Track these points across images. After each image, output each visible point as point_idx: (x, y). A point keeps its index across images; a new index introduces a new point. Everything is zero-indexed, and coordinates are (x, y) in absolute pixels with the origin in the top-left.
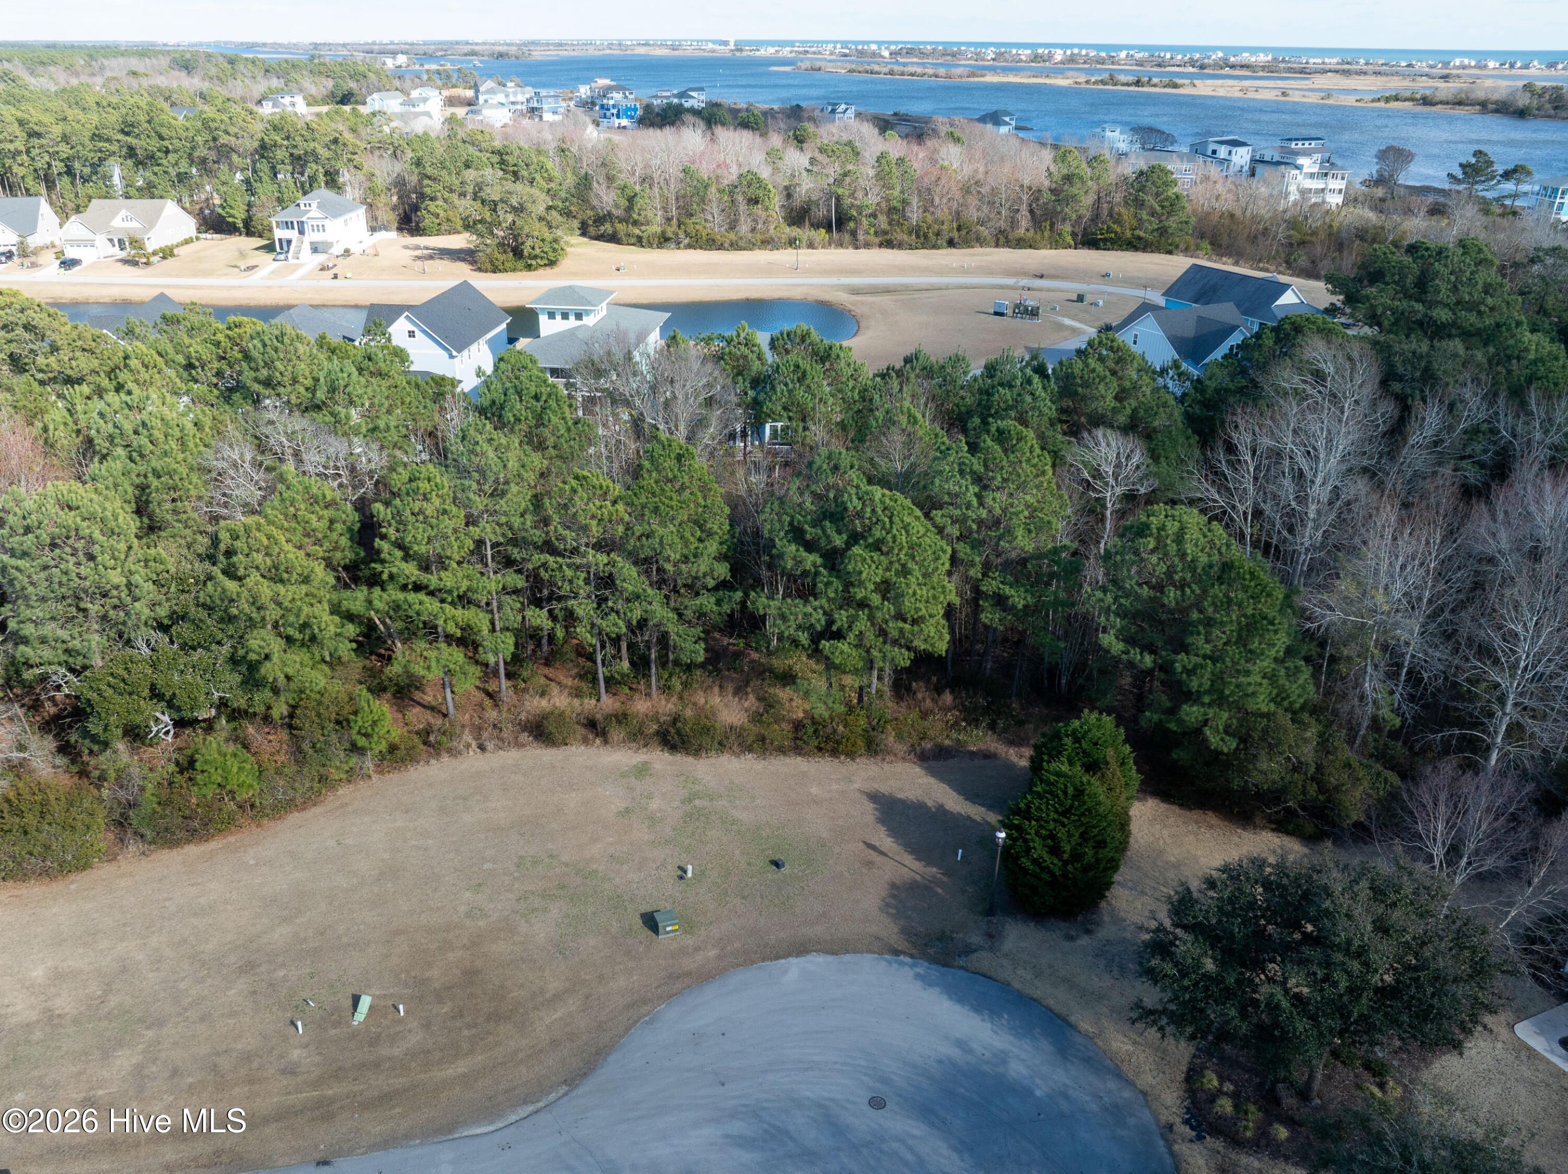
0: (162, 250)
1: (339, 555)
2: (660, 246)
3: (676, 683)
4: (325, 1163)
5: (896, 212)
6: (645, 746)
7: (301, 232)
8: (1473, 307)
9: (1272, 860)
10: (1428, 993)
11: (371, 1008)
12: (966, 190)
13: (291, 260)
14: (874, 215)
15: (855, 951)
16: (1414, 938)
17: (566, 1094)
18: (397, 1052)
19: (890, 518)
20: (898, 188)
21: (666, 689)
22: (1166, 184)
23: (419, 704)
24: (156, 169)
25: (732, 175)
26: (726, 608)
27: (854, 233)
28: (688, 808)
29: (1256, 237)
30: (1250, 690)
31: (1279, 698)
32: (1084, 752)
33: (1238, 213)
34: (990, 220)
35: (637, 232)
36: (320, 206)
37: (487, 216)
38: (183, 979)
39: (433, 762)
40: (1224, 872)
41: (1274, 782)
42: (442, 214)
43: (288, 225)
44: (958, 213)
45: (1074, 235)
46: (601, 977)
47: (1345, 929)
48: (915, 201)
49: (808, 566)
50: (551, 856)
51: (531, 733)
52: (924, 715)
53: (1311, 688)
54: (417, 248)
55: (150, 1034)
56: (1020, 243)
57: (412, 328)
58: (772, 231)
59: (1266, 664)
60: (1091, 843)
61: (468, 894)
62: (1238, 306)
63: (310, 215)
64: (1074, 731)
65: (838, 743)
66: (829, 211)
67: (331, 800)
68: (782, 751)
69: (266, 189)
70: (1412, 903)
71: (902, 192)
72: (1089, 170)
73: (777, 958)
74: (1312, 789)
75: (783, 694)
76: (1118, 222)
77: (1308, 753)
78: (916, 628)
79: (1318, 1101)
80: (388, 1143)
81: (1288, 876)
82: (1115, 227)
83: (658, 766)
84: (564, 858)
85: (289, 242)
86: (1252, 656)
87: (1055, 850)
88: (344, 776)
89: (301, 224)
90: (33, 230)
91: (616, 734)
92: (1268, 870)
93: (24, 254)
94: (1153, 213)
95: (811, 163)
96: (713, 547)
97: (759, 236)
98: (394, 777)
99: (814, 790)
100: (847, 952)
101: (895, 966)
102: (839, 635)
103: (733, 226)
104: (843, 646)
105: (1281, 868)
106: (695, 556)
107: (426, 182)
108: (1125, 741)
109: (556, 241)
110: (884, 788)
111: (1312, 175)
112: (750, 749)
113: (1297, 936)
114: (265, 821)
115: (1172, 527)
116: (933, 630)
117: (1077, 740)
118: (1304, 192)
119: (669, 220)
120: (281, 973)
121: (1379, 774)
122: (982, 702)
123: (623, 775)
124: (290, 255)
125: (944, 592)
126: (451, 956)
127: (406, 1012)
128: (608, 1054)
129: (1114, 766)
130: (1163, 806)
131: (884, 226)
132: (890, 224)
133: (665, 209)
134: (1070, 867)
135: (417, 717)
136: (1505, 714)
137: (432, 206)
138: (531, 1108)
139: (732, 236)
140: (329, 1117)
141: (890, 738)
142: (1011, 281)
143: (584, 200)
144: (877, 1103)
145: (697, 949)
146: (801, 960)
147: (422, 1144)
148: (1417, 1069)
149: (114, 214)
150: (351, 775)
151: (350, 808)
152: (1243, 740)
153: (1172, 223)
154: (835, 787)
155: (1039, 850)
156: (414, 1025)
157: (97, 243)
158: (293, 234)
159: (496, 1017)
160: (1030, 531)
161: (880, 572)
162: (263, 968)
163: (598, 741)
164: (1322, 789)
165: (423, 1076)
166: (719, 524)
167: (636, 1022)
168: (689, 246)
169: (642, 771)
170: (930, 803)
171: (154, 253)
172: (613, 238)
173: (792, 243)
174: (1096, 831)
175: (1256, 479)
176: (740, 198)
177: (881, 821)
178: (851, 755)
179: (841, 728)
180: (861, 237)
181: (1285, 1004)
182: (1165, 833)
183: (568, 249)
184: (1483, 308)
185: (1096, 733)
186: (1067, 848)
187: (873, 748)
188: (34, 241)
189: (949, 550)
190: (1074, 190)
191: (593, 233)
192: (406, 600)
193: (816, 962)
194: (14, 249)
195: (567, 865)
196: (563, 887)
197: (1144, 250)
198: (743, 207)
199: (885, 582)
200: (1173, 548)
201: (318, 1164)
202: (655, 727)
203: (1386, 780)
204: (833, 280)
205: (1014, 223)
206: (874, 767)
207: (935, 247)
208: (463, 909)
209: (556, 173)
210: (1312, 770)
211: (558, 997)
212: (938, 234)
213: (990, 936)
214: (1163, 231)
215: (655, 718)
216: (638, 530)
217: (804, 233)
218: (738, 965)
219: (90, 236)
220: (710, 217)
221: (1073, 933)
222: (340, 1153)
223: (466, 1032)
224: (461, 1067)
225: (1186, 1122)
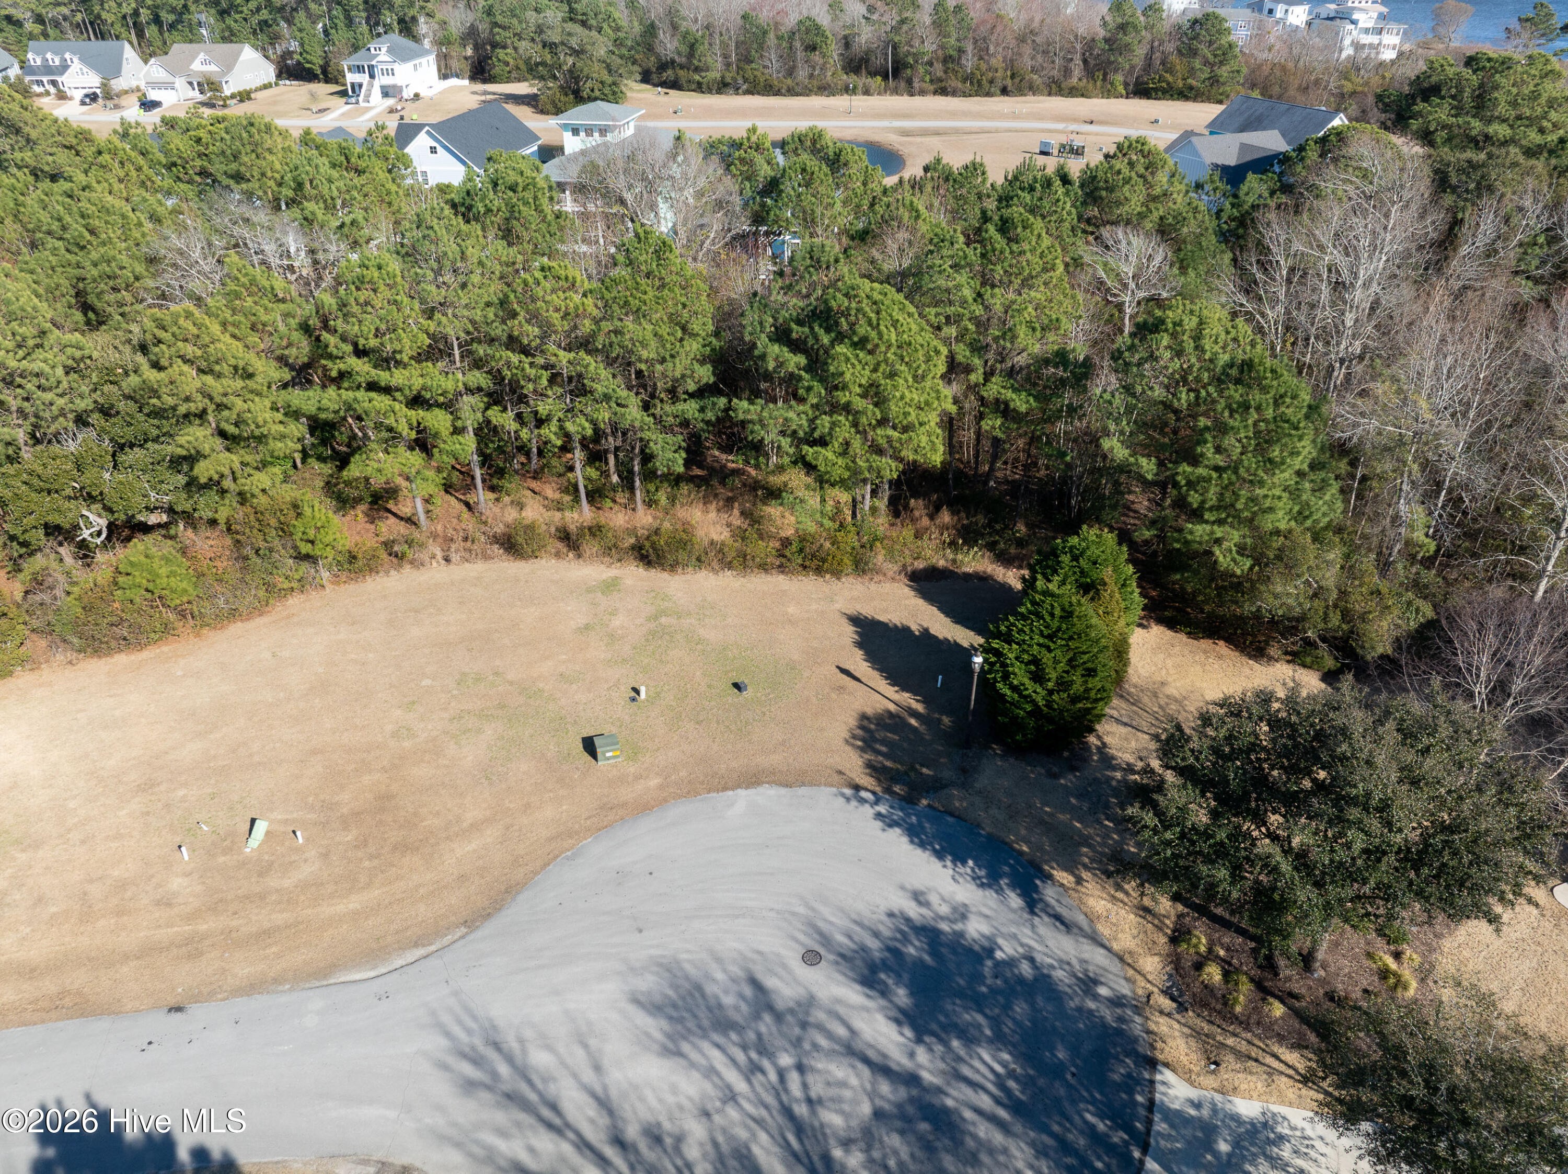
0: (240, 93)
1: (293, 351)
2: (719, 92)
3: (662, 497)
4: (179, 1009)
5: (950, 60)
6: (620, 560)
7: (372, 76)
8: (1531, 121)
9: (1281, 694)
10: (1465, 860)
11: (268, 833)
12: (1021, 39)
13: (362, 104)
14: (930, 63)
15: (811, 784)
16: (1449, 792)
17: (462, 937)
18: (287, 883)
19: (878, 313)
20: (954, 35)
21: (650, 503)
22: (1219, 32)
23: (395, 515)
24: (237, 16)
25: (791, 20)
26: (710, 415)
27: (909, 82)
28: (652, 625)
29: (1307, 88)
30: (1268, 503)
31: (1301, 516)
32: (1082, 572)
33: (1291, 65)
34: (1043, 68)
35: (697, 77)
36: (389, 51)
37: (548, 58)
38: (75, 797)
39: (393, 572)
40: (1222, 706)
41: (1290, 608)
42: (511, 61)
43: (359, 69)
44: (1012, 61)
45: (1126, 85)
46: (527, 806)
47: (1364, 780)
48: (969, 48)
49: (791, 367)
50: (496, 674)
51: (502, 544)
52: (918, 535)
53: (1339, 506)
54: (485, 93)
55: (23, 857)
56: (1073, 92)
57: (434, 144)
58: (829, 78)
59: (1285, 476)
60: (1079, 672)
61: (399, 712)
62: (1283, 135)
63: (379, 59)
64: (1071, 548)
65: (824, 560)
66: (886, 60)
67: (279, 610)
68: (764, 567)
69: (341, 36)
70: (1448, 749)
71: (958, 40)
72: (1142, 18)
73: (725, 789)
74: (1335, 619)
75: (773, 510)
76: (1170, 71)
77: (1330, 577)
78: (904, 437)
79: (1323, 973)
80: (251, 988)
81: (1299, 713)
82: (1168, 77)
83: (629, 582)
84: (511, 676)
85: (360, 86)
86: (1272, 465)
87: (1038, 677)
88: (295, 585)
89: (371, 68)
90: (117, 73)
91: (590, 547)
92: (1276, 705)
93: (108, 96)
94: (1206, 63)
95: (869, 10)
96: (694, 347)
97: (815, 83)
98: (351, 587)
99: (791, 610)
100: (803, 784)
101: (854, 803)
102: (822, 442)
103: (791, 72)
104: (828, 453)
105: (1291, 701)
106: (672, 356)
107: (497, 30)
108: (1128, 561)
109: (614, 84)
110: (869, 610)
111: (1367, 31)
112: (730, 566)
113: (1307, 784)
114: (205, 631)
115: (1190, 323)
116: (924, 439)
117: (1075, 558)
118: (1358, 46)
119: (728, 65)
120: (181, 793)
121: (1409, 603)
122: (981, 519)
123: (589, 590)
124: (361, 98)
125: (938, 398)
126: (366, 779)
127: (307, 839)
128: (518, 893)
129: (1112, 587)
130: (1169, 633)
131: (940, 74)
132: (945, 72)
133: (726, 56)
134: (1055, 697)
135: (389, 527)
136: (1558, 538)
137: (501, 53)
138: (421, 952)
139: (789, 81)
140: (195, 955)
141: (879, 557)
142: (1061, 126)
143: (650, 49)
144: (811, 958)
145: (638, 777)
146: (751, 792)
147: (291, 990)
148: (1438, 936)
149: (194, 58)
150: (303, 584)
151: (295, 619)
152: (1257, 561)
153: (1224, 72)
154: (814, 606)
155: (1020, 675)
156: (312, 853)
157: (177, 85)
158: (364, 78)
159: (403, 848)
160: (1034, 329)
161: (867, 372)
162: (163, 788)
163: (571, 555)
164: (1346, 615)
165: (309, 911)
166: (703, 325)
167: (557, 857)
168: (749, 92)
169: (610, 586)
170: (914, 627)
171: (233, 96)
172: (675, 85)
173: (847, 90)
174: (1086, 657)
175: (1289, 281)
176: (797, 44)
177: (860, 645)
178: (837, 574)
179: (827, 545)
180: (916, 85)
181: (1286, 867)
182: (1169, 663)
183: (629, 94)
184: (1545, 123)
185: (1094, 551)
186: (1053, 676)
187: (861, 567)
188: (118, 84)
189: (944, 351)
190: (1128, 39)
191: (656, 81)
192: (355, 399)
193: (767, 795)
194: (98, 91)
195: (511, 683)
196: (502, 706)
197: (1195, 99)
198: (800, 54)
199: (873, 385)
200: (1189, 345)
201: (170, 1010)
202: (632, 540)
203: (1417, 610)
204: (885, 123)
205: (1067, 72)
206: (860, 587)
207: (988, 94)
208: (389, 728)
209: (624, 23)
210: (1335, 595)
211: (475, 827)
212: (991, 82)
213: (964, 771)
214: (1214, 80)
215: (632, 531)
216: (606, 326)
217: (862, 80)
218: (680, 797)
219: (170, 79)
220: (768, 63)
221: (1055, 769)
222: (198, 998)
223: (367, 864)
224: (354, 903)
225: (1166, 992)
